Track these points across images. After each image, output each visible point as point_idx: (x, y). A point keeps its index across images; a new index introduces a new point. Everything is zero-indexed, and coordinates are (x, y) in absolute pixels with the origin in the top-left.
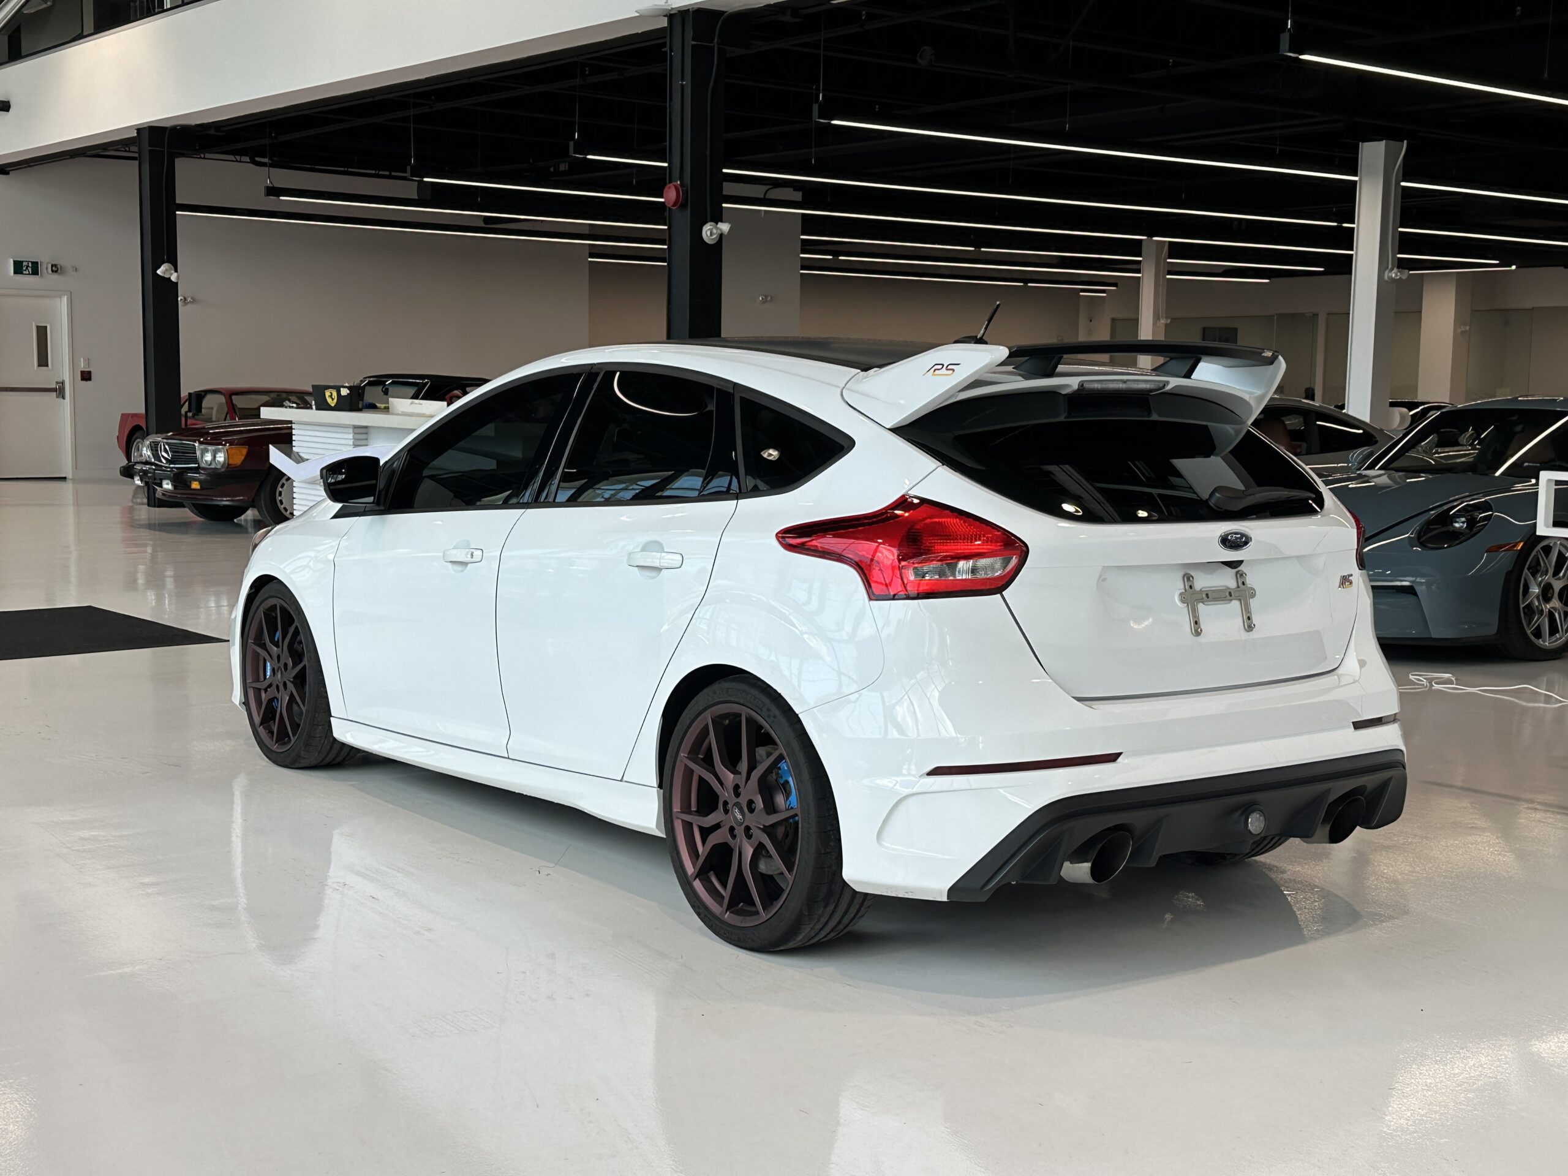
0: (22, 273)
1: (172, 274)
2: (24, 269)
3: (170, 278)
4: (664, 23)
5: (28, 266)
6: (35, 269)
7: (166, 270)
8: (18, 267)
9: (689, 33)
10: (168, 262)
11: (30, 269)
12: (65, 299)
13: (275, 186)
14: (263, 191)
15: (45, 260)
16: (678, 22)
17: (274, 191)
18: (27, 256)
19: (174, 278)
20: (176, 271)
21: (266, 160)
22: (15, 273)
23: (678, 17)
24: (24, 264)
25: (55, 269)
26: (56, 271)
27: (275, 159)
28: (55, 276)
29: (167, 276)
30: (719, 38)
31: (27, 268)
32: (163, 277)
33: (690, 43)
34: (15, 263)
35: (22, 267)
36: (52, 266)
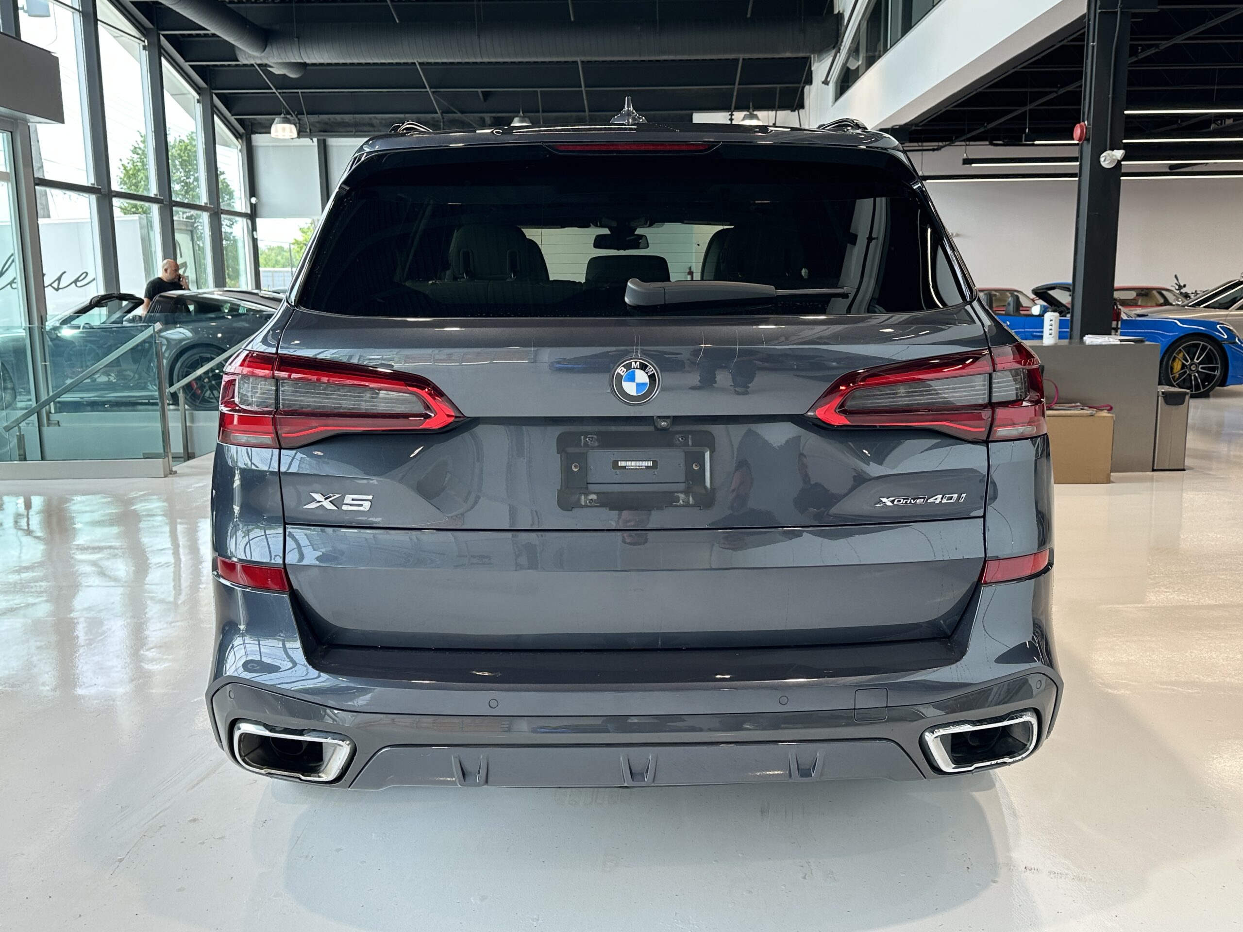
9: (1097, 4)
13: (970, 157)
14: (961, 162)
17: (967, 162)
21: (1001, 142)
27: (1006, 140)
30: (1122, 3)
33: (1098, 11)
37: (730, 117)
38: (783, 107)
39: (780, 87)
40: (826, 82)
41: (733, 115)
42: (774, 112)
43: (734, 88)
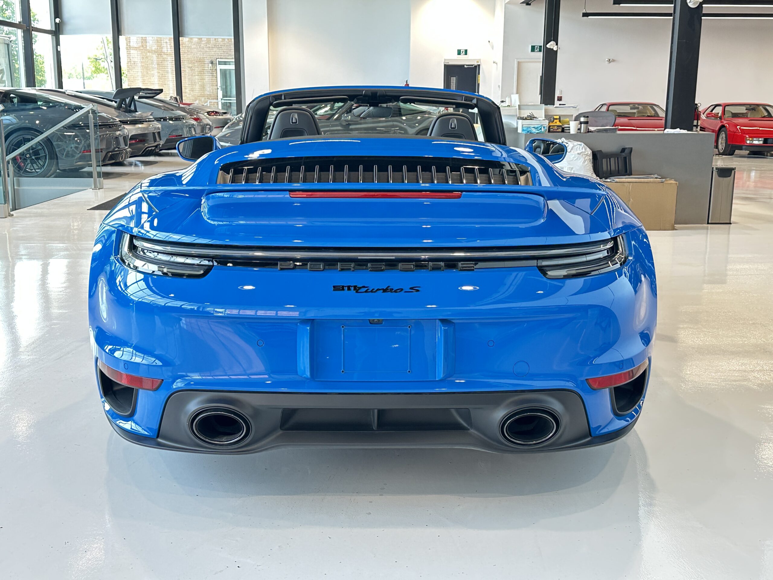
0: (534, 51)
1: (554, 46)
2: (536, 49)
3: (553, 49)
5: (537, 48)
6: (540, 49)
7: (551, 44)
8: (533, 49)
10: (553, 41)
11: (538, 49)
18: (537, 44)
19: (555, 49)
20: (557, 44)
22: (532, 51)
24: (536, 47)
29: (552, 48)
31: (537, 49)
32: (550, 48)
34: (532, 46)
35: (534, 49)
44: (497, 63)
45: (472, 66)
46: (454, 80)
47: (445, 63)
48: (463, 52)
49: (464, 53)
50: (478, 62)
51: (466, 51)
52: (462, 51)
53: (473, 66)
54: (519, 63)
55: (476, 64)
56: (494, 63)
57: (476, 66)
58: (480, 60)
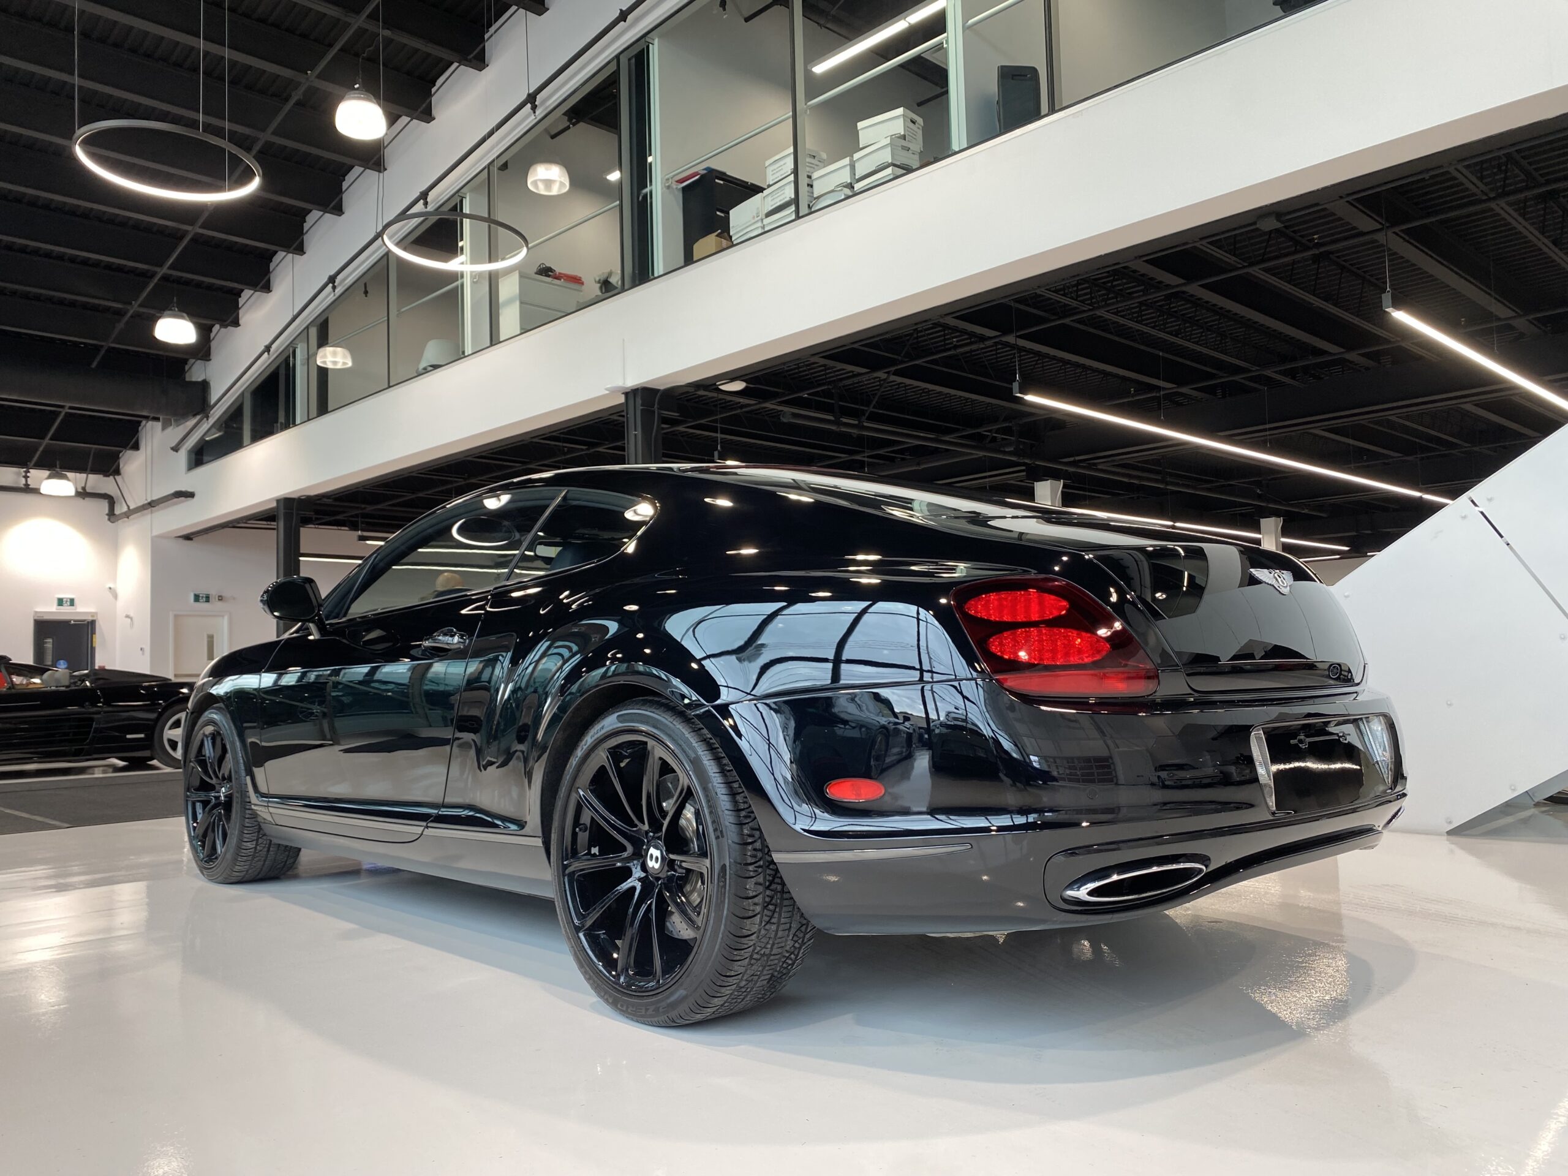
0: (199, 602)
2: (200, 599)
4: (621, 399)
6: (208, 599)
8: (197, 598)
9: (639, 401)
11: (204, 599)
12: (226, 618)
14: (356, 538)
15: (213, 593)
16: (631, 397)
18: (202, 592)
22: (194, 601)
23: (632, 394)
25: (221, 598)
26: (221, 600)
28: (220, 603)
30: (658, 404)
31: (202, 598)
33: (639, 408)
34: (195, 595)
36: (219, 596)
37: (24, 474)
38: (95, 471)
39: (96, 449)
40: (176, 449)
41: (29, 472)
42: (84, 476)
43: (40, 444)
44: (131, 619)
45: (84, 621)
46: (49, 643)
47: (36, 618)
48: (67, 601)
49: (68, 603)
50: (92, 616)
51: (72, 602)
52: (64, 600)
53: (86, 622)
54: (176, 617)
55: (90, 618)
56: (127, 616)
57: (88, 622)
58: (96, 613)
